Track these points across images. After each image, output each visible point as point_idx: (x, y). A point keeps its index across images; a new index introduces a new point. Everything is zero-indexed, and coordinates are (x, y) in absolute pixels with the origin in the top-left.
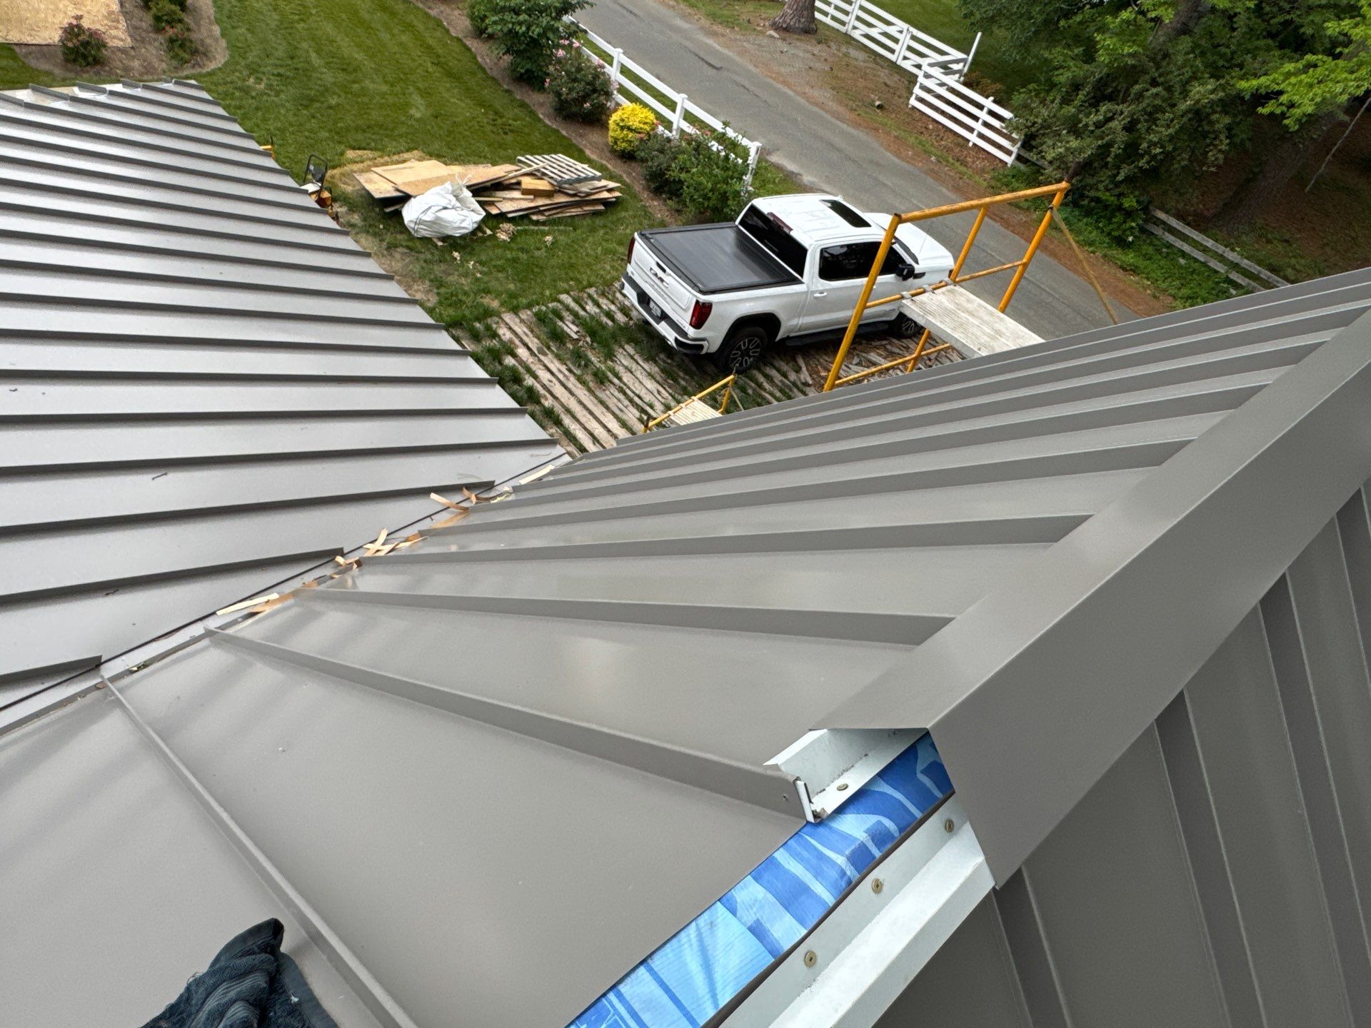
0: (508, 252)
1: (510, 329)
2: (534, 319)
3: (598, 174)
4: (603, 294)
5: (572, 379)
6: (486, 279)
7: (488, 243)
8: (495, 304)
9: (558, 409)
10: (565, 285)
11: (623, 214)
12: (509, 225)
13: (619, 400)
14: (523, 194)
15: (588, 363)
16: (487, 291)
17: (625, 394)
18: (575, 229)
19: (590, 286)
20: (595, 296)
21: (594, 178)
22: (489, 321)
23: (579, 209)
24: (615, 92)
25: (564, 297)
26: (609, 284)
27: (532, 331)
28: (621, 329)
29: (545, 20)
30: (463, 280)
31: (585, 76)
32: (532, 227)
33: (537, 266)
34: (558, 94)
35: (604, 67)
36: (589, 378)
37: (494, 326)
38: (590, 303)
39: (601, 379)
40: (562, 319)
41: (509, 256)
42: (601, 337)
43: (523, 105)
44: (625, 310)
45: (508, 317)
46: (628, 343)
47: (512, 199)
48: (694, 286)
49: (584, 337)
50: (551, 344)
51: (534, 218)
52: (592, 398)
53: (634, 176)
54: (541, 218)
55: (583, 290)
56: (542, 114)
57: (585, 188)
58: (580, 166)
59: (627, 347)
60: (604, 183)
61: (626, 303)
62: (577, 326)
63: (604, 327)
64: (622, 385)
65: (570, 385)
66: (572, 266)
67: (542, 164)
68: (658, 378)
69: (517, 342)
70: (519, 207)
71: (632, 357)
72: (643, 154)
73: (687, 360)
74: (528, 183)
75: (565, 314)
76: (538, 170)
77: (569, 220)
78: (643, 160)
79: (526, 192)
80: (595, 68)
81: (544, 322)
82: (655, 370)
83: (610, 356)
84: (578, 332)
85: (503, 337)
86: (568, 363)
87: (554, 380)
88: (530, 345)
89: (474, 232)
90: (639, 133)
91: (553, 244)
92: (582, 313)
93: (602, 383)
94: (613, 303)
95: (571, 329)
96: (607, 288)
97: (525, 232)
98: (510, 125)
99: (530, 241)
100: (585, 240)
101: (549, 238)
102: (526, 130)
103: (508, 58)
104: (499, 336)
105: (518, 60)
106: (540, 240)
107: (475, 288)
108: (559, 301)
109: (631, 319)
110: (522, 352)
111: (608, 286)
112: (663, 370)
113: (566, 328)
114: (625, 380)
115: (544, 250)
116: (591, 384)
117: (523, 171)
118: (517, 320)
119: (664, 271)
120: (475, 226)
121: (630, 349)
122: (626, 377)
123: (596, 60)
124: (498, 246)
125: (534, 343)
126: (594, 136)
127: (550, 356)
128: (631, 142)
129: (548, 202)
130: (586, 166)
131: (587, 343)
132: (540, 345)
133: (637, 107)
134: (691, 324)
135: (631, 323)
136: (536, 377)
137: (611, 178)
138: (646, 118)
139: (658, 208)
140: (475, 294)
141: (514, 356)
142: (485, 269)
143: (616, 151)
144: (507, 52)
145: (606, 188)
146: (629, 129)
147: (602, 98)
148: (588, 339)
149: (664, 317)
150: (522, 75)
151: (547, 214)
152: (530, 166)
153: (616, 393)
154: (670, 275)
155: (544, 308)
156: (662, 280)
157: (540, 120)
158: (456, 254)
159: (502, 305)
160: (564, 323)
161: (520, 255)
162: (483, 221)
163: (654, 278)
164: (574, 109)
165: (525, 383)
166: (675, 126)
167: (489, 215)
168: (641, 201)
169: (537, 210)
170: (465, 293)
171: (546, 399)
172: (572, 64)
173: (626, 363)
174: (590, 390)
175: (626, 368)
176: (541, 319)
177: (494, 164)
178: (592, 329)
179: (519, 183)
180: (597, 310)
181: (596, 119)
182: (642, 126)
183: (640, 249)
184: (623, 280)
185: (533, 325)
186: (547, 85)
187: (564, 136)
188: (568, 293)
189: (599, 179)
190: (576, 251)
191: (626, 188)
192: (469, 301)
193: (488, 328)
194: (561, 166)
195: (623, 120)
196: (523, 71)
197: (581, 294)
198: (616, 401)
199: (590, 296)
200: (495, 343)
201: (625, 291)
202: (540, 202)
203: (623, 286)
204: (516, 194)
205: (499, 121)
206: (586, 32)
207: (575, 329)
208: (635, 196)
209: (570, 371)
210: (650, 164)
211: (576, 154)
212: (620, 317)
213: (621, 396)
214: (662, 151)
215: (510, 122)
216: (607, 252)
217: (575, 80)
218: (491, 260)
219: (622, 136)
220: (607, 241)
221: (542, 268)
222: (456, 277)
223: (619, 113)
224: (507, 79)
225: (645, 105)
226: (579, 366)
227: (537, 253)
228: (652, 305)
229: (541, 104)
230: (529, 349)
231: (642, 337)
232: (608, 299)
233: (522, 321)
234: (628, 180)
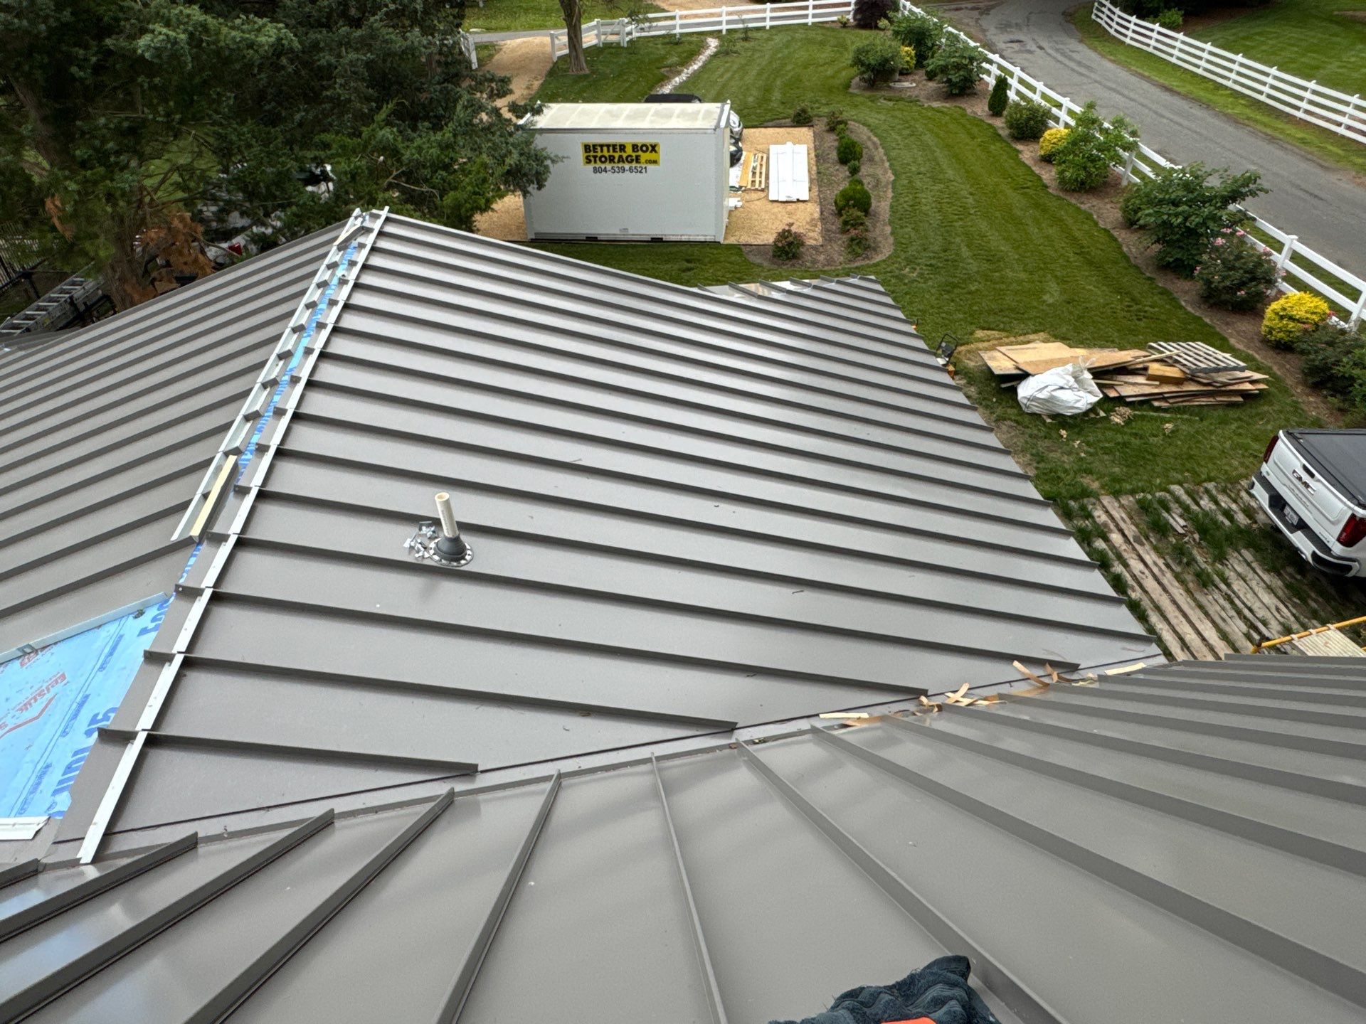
0: (1119, 435)
1: (1107, 512)
2: (1137, 507)
3: (1242, 364)
4: (1224, 491)
5: (1169, 574)
6: (1090, 459)
7: (1099, 425)
8: (1095, 485)
9: (1146, 603)
10: (1180, 477)
11: (1266, 408)
12: (1126, 409)
13: (1223, 609)
14: (1148, 379)
15: (1192, 561)
16: (1089, 472)
17: (1232, 603)
18: (1202, 420)
19: (1210, 480)
20: (1214, 492)
21: (1235, 369)
22: (1085, 501)
23: (1212, 399)
24: (1280, 280)
25: (1176, 488)
26: (1234, 481)
27: (1131, 518)
28: (1240, 531)
29: (1206, 211)
30: (1065, 458)
31: (1244, 264)
32: (1152, 413)
33: (1150, 453)
34: (1208, 282)
35: (1271, 254)
36: (1189, 578)
37: (1090, 507)
38: (1206, 497)
39: (1204, 581)
40: (1168, 510)
41: (1120, 440)
42: (1212, 536)
43: (1164, 292)
44: (1249, 512)
45: (1107, 500)
46: (1247, 548)
47: (1135, 384)
48: (1352, 498)
49: (1192, 533)
50: (1151, 535)
51: (1156, 404)
52: (1189, 599)
53: (1288, 370)
54: (1164, 405)
55: (1199, 484)
56: (1185, 301)
57: (1222, 378)
58: (1220, 355)
59: (1244, 551)
60: (1248, 373)
61: (1253, 504)
62: (1185, 520)
63: (1218, 526)
64: (1229, 592)
65: (1165, 581)
66: (1191, 457)
67: (1176, 351)
68: (1280, 593)
69: (1112, 526)
70: (1141, 392)
71: (1249, 564)
72: (1305, 346)
73: (1324, 581)
74: (1155, 369)
75: (1174, 506)
76: (1170, 357)
77: (1197, 410)
78: (1302, 352)
79: (1152, 378)
80: (1259, 257)
81: (1147, 511)
82: (1278, 583)
83: (1221, 558)
84: (1185, 526)
85: (1097, 520)
86: (1167, 557)
87: (1147, 572)
88: (1126, 532)
89: (1086, 413)
90: (1304, 323)
91: (1172, 432)
92: (1194, 507)
93: (1205, 586)
94: (1235, 501)
95: (1178, 523)
96: (1231, 485)
97: (1143, 417)
98: (1146, 312)
99: (1147, 427)
100: (1211, 433)
101: (1169, 426)
102: (1163, 317)
103: (1157, 248)
104: (1093, 517)
105: (1169, 250)
106: (1159, 427)
107: (1076, 467)
108: (1168, 491)
109: (1256, 522)
110: (1116, 537)
111: (1232, 484)
112: (1288, 586)
113: (1171, 521)
114: (1235, 587)
115: (1161, 437)
116: (1191, 585)
117: (1153, 357)
118: (1116, 504)
119: (1312, 475)
120: (1089, 407)
121: (1248, 555)
122: (1237, 585)
123: (1261, 247)
124: (1110, 429)
125: (1131, 530)
126: (1244, 325)
127: (1147, 547)
128: (1291, 332)
129: (1174, 389)
130: (1227, 355)
131: (1194, 540)
132: (1138, 534)
133: (1306, 297)
134: (1339, 540)
135: (1255, 526)
136: (1126, 565)
137: (1258, 370)
138: (1316, 307)
139: (1314, 405)
140: (1076, 473)
141: (1106, 540)
142: (1092, 450)
143: (1269, 341)
144: (1158, 241)
145: (1250, 379)
146: (1291, 318)
147: (1262, 287)
148: (1197, 536)
149: (1302, 526)
150: (1169, 263)
151: (1171, 401)
152: (1162, 352)
153: (1222, 601)
154: (1319, 481)
155: (1149, 497)
156: (1307, 485)
157: (1181, 307)
158: (1063, 432)
159: (1103, 487)
160: (1170, 515)
161: (1133, 440)
162: (1099, 403)
163: (1296, 482)
164: (1225, 297)
165: (1113, 570)
166: (1354, 317)
167: (1106, 398)
168: (1293, 395)
169: (1160, 396)
170: (1066, 471)
171: (1134, 591)
172: (1231, 253)
173: (1239, 569)
174: (1188, 591)
175: (1239, 575)
176: (1144, 507)
177: (1121, 349)
178: (1204, 527)
179: (1146, 369)
180: (1214, 507)
181: (1252, 307)
182: (1309, 316)
183: (1284, 448)
184: (1254, 479)
185: (1133, 513)
186: (1196, 273)
187: (1207, 325)
188: (1181, 485)
189: (1242, 369)
190: (1199, 442)
191: (1275, 381)
192: (1068, 479)
193: (1083, 508)
194: (1200, 354)
195: (1284, 309)
196: (1171, 260)
197: (1196, 488)
198: (1218, 608)
199: (1207, 491)
200: (1087, 523)
201: (1253, 491)
202: (1166, 389)
203: (1252, 485)
204: (1141, 380)
205: (1135, 307)
206: (1254, 219)
207: (1182, 522)
208: (1285, 391)
209: (1168, 566)
210: (1311, 357)
211: (1218, 343)
212: (1241, 519)
213: (1227, 606)
214: (1331, 344)
215: (1147, 308)
216: (1236, 447)
217: (1232, 268)
218: (1099, 441)
219: (1280, 325)
220: (1240, 434)
221: (1154, 455)
222: (1059, 455)
223: (1282, 301)
224: (1150, 268)
225: (1317, 293)
226: (1180, 563)
227: (1152, 440)
228: (1287, 510)
229: (1186, 292)
230: (1124, 535)
231: (1266, 544)
232: (1229, 496)
233: (1122, 506)
234: (1279, 373)
